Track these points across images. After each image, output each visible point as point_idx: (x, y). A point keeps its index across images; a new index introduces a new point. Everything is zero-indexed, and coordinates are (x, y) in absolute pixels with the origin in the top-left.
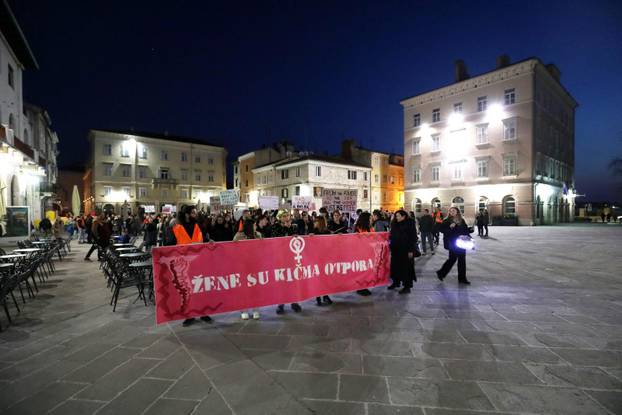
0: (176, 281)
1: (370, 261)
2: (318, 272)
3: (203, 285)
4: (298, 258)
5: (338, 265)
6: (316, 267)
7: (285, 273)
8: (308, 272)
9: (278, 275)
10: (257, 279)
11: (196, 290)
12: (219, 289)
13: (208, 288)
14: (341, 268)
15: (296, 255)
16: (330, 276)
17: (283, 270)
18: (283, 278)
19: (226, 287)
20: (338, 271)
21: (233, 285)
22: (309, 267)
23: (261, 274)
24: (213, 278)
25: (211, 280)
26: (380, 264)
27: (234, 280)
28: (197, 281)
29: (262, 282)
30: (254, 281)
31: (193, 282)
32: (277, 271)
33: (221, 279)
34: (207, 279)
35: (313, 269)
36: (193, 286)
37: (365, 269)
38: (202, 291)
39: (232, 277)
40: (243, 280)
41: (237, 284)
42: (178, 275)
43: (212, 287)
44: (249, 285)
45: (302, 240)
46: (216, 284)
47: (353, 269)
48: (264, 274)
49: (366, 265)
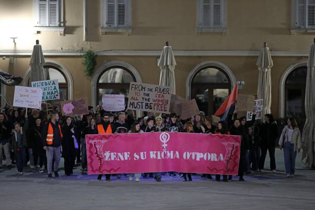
0: (96, 153)
1: (221, 155)
2: (178, 156)
3: (110, 157)
4: (165, 145)
5: (193, 153)
6: (177, 153)
7: (157, 155)
8: (170, 155)
9: (152, 155)
10: (140, 155)
11: (107, 159)
12: (118, 160)
13: (113, 159)
14: (196, 156)
15: (163, 144)
16: (187, 160)
17: (155, 152)
18: (155, 157)
19: (122, 159)
20: (193, 158)
21: (126, 159)
22: (172, 152)
23: (142, 154)
24: (115, 153)
25: (114, 154)
26: (230, 159)
27: (127, 156)
28: (107, 154)
29: (142, 158)
30: (137, 157)
31: (105, 154)
32: (151, 153)
33: (119, 154)
34: (112, 154)
35: (174, 153)
36: (105, 156)
37: (216, 160)
38: (109, 160)
39: (126, 154)
40: (132, 156)
41: (128, 158)
42: (98, 150)
43: (115, 158)
44: (135, 159)
45: (168, 135)
46: (117, 157)
47: (205, 158)
48: (144, 154)
49: (217, 157)
